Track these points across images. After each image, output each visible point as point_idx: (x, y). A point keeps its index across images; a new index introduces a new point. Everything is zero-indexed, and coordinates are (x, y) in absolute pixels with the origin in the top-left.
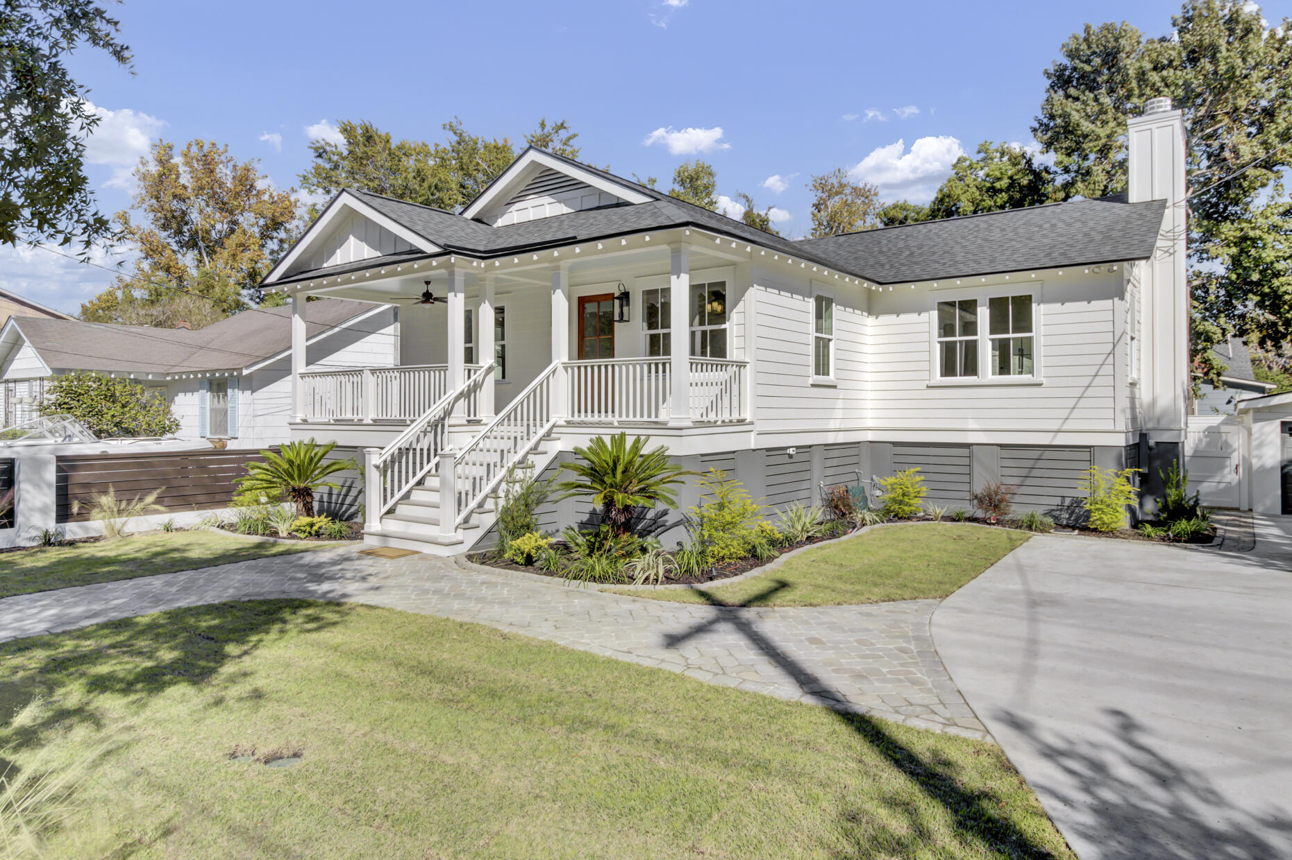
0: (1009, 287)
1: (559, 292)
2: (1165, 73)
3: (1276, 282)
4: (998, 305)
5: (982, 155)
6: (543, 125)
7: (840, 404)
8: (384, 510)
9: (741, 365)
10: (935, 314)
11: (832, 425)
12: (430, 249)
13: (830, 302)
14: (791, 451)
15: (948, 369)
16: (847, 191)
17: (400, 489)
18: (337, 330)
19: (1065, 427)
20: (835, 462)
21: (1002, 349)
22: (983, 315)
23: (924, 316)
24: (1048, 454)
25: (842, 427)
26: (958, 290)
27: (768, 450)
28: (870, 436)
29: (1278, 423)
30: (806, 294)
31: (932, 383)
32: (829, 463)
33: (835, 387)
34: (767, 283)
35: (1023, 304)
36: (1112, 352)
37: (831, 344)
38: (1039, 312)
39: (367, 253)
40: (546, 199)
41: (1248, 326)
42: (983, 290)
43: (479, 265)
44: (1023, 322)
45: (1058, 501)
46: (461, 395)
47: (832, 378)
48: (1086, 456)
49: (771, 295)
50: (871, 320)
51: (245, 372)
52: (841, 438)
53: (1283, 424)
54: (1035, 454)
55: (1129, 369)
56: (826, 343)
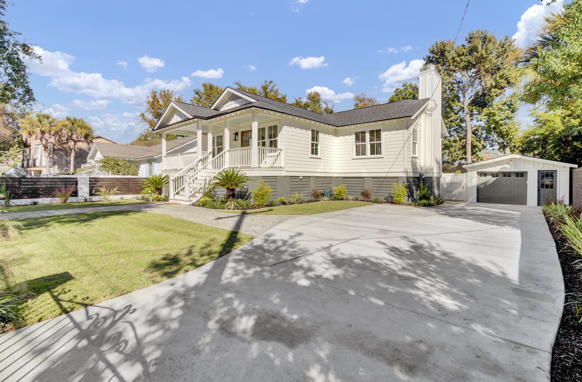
0: (374, 126)
1: (226, 129)
2: (461, 57)
3: (501, 128)
4: (372, 132)
6: (266, 82)
7: (322, 164)
8: (175, 193)
9: (281, 150)
10: (354, 136)
11: (318, 171)
12: (191, 117)
13: (318, 132)
14: (300, 178)
15: (358, 154)
16: (366, 100)
18: (184, 145)
19: (390, 171)
20: (320, 182)
21: (372, 146)
22: (368, 136)
23: (351, 136)
24: (386, 180)
25: (323, 171)
26: (360, 128)
27: (291, 176)
28: (336, 175)
29: (476, 172)
30: (307, 129)
31: (353, 158)
32: (317, 182)
33: (320, 159)
34: (290, 125)
35: (379, 132)
36: (404, 147)
37: (319, 145)
38: (383, 134)
39: (180, 119)
40: (233, 102)
41: (494, 144)
42: (367, 127)
44: (379, 138)
45: (388, 194)
46: (201, 160)
47: (319, 155)
48: (396, 180)
49: (292, 129)
50: (336, 138)
51: (155, 157)
52: (323, 175)
53: (478, 172)
54: (382, 180)
55: (412, 153)
56: (317, 145)
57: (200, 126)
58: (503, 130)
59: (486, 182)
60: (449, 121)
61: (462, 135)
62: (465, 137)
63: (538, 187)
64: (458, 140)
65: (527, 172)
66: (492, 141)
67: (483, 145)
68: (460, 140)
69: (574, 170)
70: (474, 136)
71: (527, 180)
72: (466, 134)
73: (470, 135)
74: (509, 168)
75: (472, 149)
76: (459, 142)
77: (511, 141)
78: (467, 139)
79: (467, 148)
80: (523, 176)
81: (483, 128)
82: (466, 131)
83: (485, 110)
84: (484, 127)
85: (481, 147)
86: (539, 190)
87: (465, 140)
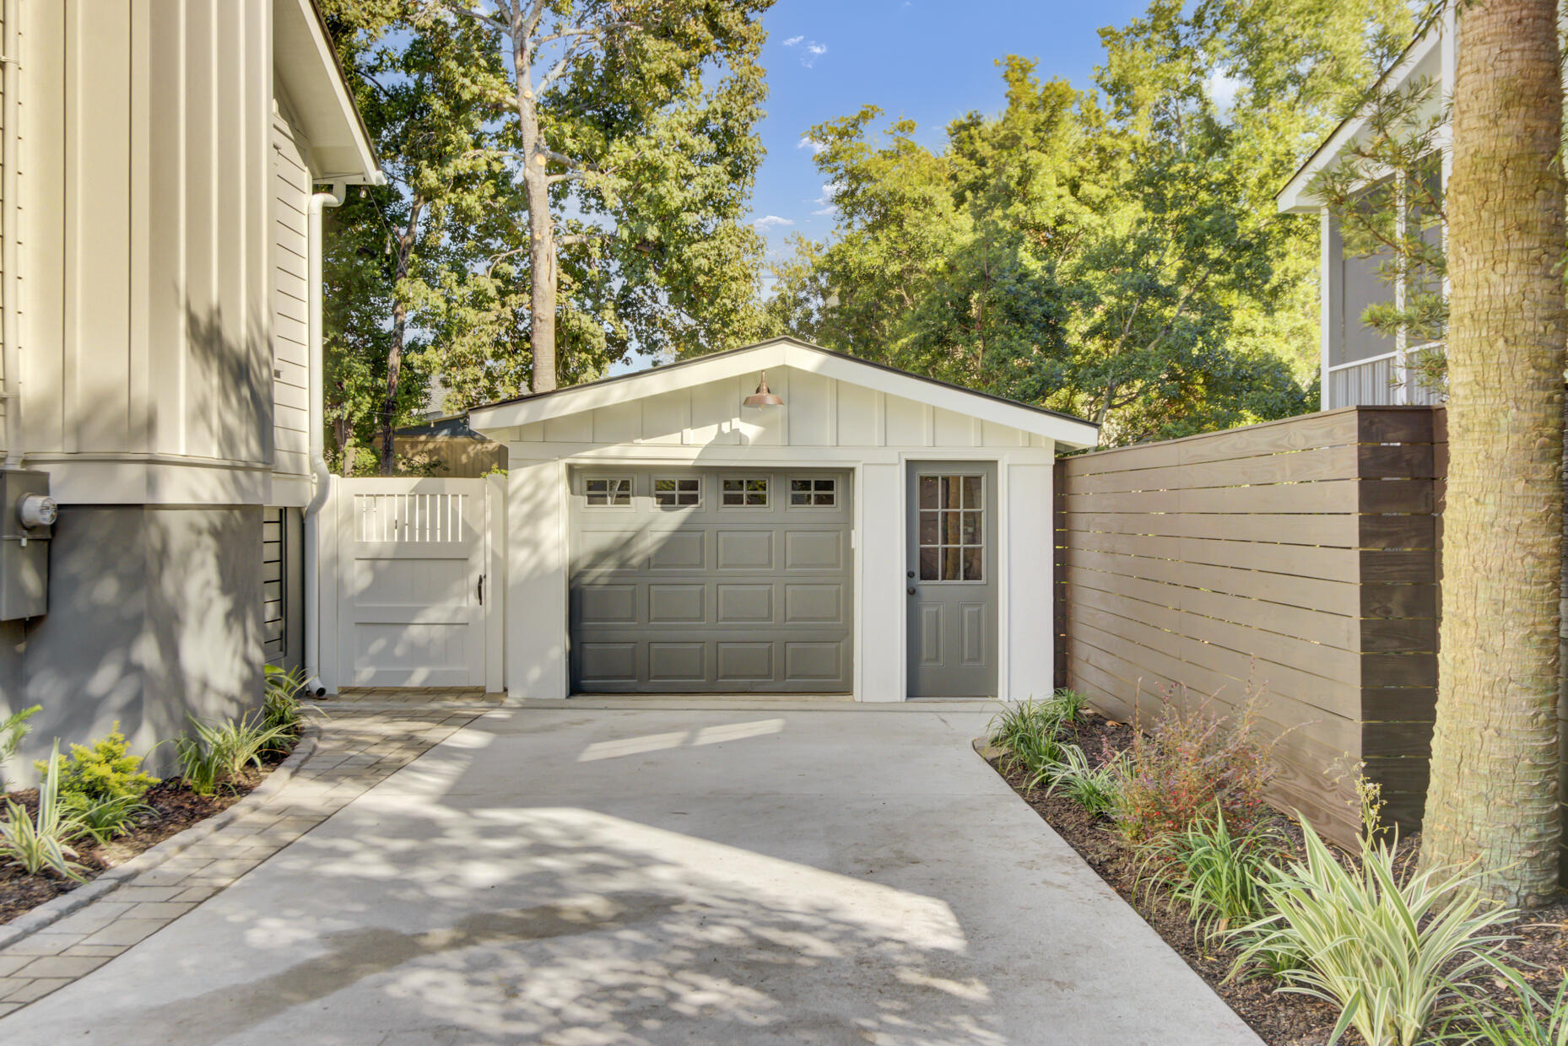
29: (562, 467)
53: (571, 470)
58: (696, 264)
59: (627, 543)
60: (444, 180)
61: (513, 271)
62: (524, 284)
63: (910, 575)
64: (492, 292)
65: (848, 473)
66: (651, 320)
67: (610, 339)
68: (503, 293)
70: (567, 279)
71: (848, 523)
72: (533, 268)
73: (548, 273)
74: (759, 444)
75: (560, 355)
76: (496, 305)
77: (725, 325)
78: (538, 293)
79: (535, 340)
80: (829, 500)
81: (610, 246)
82: (531, 253)
83: (620, 151)
84: (612, 237)
85: (600, 344)
86: (911, 592)
87: (526, 298)
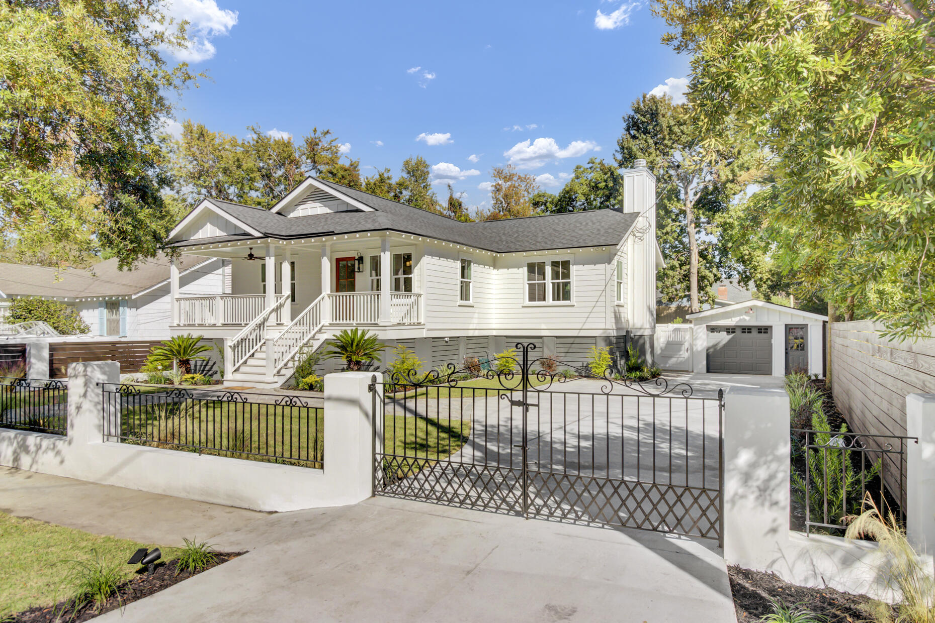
0: (560, 256)
4: (555, 264)
5: (591, 165)
6: (315, 131)
7: (476, 315)
8: (234, 369)
9: (419, 295)
10: (526, 269)
11: (471, 327)
13: (469, 263)
14: (446, 339)
15: (532, 298)
17: (242, 358)
18: (188, 271)
19: (584, 327)
20: (474, 346)
21: (556, 287)
22: (548, 270)
23: (521, 269)
24: (577, 341)
25: (478, 327)
26: (536, 257)
27: (433, 338)
28: (494, 333)
29: (705, 325)
30: (455, 259)
31: (524, 305)
32: (470, 346)
33: (473, 307)
34: (432, 254)
35: (566, 264)
36: (604, 290)
37: (471, 285)
38: (574, 269)
39: (219, 233)
40: (318, 204)
41: (732, 273)
42: (547, 257)
43: (283, 243)
44: (567, 275)
45: (581, 364)
46: (273, 310)
47: (471, 302)
48: (593, 341)
49: (435, 260)
50: (495, 271)
51: (134, 297)
52: (477, 333)
53: (707, 326)
54: (571, 341)
55: (616, 298)
56: (468, 284)
57: (272, 250)
58: (744, 252)
60: (663, 233)
61: (683, 258)
62: (688, 262)
63: (786, 349)
64: (678, 266)
65: (771, 327)
66: (730, 267)
67: (715, 275)
68: (681, 265)
69: (828, 325)
70: (701, 259)
71: (771, 338)
72: (690, 256)
73: (695, 258)
74: (749, 321)
75: (698, 281)
76: (678, 269)
77: (755, 270)
78: (692, 265)
79: (691, 279)
80: (767, 333)
81: (715, 247)
82: (689, 251)
83: (719, 218)
84: (716, 245)
85: (712, 279)
86: (786, 353)
87: (688, 267)
